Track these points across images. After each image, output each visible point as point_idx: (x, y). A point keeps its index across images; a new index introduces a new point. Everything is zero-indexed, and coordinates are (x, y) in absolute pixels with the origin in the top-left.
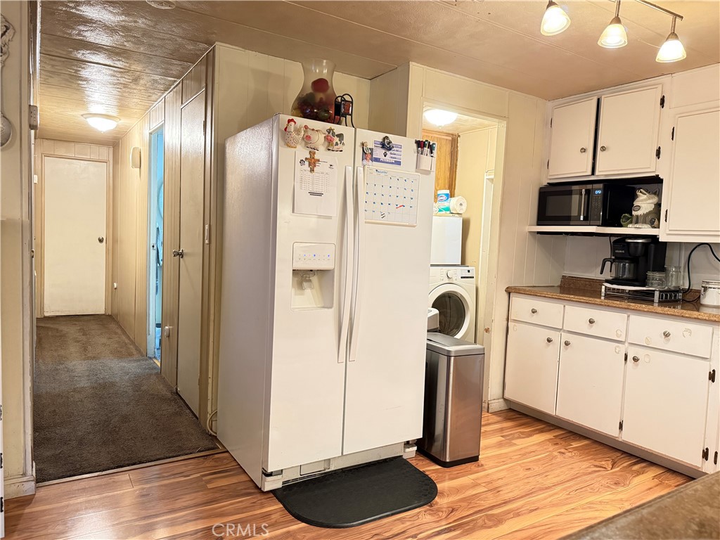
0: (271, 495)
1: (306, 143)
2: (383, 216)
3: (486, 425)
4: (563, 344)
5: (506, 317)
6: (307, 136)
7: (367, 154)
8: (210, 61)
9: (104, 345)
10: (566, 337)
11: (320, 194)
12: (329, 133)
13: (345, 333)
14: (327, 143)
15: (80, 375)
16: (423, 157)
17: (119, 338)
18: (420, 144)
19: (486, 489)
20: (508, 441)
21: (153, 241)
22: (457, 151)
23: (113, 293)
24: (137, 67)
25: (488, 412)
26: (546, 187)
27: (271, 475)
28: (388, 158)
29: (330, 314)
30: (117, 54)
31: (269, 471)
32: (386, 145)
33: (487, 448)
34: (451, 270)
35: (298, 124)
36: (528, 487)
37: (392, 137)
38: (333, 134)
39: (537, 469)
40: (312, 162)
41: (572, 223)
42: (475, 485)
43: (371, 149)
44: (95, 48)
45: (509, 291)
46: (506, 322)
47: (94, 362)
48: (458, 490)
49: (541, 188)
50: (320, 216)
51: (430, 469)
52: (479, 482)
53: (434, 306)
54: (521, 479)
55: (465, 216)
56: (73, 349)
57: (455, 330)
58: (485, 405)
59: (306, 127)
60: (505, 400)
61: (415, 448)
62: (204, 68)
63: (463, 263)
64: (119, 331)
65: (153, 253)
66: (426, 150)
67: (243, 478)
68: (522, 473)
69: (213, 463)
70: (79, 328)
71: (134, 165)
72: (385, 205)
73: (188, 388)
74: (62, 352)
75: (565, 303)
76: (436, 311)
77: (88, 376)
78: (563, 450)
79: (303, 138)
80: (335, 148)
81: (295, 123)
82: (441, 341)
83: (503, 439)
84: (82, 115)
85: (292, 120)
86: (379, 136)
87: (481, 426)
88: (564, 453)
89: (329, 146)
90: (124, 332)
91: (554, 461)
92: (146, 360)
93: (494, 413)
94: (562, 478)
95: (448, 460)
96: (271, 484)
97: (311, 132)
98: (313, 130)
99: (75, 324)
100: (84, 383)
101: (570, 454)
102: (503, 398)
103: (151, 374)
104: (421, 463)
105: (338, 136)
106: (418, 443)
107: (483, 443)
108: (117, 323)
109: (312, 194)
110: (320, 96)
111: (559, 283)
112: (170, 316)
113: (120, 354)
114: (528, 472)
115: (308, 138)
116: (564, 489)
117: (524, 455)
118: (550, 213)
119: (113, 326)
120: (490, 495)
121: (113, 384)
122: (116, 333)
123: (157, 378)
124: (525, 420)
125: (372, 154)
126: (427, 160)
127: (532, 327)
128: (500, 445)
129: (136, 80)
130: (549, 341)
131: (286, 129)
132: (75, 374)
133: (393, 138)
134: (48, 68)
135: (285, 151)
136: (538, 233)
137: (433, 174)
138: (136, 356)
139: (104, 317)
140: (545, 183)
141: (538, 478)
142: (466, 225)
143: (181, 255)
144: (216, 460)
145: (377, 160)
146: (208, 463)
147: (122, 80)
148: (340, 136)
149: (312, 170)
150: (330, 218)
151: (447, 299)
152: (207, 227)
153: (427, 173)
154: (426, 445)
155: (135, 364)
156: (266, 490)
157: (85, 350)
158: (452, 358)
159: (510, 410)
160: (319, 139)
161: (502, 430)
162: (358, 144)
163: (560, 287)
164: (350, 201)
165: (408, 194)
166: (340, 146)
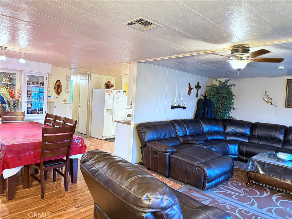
2: (119, 102)
7: (116, 93)
11: (110, 99)
14: (111, 92)
18: (124, 91)
27: (103, 137)
28: (119, 93)
29: (111, 115)
40: (109, 95)
50: (110, 102)
59: (109, 90)
66: (125, 92)
72: (119, 100)
79: (108, 92)
86: (118, 91)
110: (109, 83)
126: (125, 94)
131: (106, 91)
133: (120, 91)
137: (126, 96)
143: (80, 107)
150: (112, 102)
152: (89, 102)
160: (110, 92)
164: (114, 100)
165: (122, 98)
166: (113, 92)
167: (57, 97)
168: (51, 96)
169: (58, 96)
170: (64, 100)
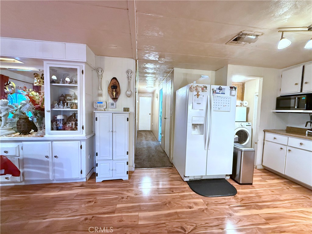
0: (186, 182)
1: (196, 90)
2: (219, 109)
3: (255, 173)
4: (288, 151)
5: (263, 139)
7: (214, 92)
8: (173, 72)
9: (150, 137)
10: (289, 148)
11: (200, 104)
13: (207, 142)
14: (202, 90)
16: (233, 91)
18: (231, 88)
19: (255, 195)
20: (264, 180)
21: (160, 115)
22: (244, 87)
23: (152, 126)
24: (157, 76)
25: (256, 169)
26: (279, 97)
27: (186, 177)
28: (221, 92)
29: (202, 136)
30: (153, 74)
31: (185, 176)
32: (220, 89)
33: (256, 181)
34: (243, 123)
36: (273, 198)
37: (222, 86)
39: (276, 192)
40: (198, 95)
41: (291, 109)
42: (251, 193)
43: (215, 90)
44: (149, 73)
45: (265, 131)
46: (263, 141)
47: (147, 141)
48: (244, 193)
49: (277, 98)
50: (200, 110)
51: (235, 184)
52: (253, 192)
53: (236, 134)
54: (269, 195)
55: (247, 107)
56: (144, 138)
57: (244, 142)
58: (255, 166)
60: (263, 166)
61: (229, 177)
62: (171, 74)
63: (247, 121)
64: (153, 134)
65: (160, 117)
66: (234, 89)
67: (179, 176)
68: (270, 193)
69: (172, 171)
70: (145, 133)
71: (156, 98)
72: (220, 106)
73: (167, 150)
74: (141, 139)
75: (288, 136)
76: (237, 136)
78: (288, 188)
82: (238, 146)
83: (262, 179)
84: (146, 88)
86: (218, 87)
87: (253, 173)
88: (289, 189)
90: (154, 135)
91: (284, 191)
92: (158, 142)
93: (259, 170)
94: (288, 198)
95: (241, 183)
96: (186, 179)
100: (145, 146)
101: (291, 190)
102: (262, 165)
103: (159, 146)
104: (231, 182)
106: (230, 175)
107: (254, 179)
109: (197, 104)
111: (286, 129)
112: (163, 132)
113: (153, 140)
114: (273, 193)
116: (289, 203)
117: (271, 186)
118: (281, 105)
119: (152, 133)
120: (257, 197)
121: (151, 147)
124: (271, 174)
125: (216, 92)
126: (234, 92)
127: (274, 143)
128: (260, 181)
129: (157, 79)
130: (281, 149)
132: (144, 144)
134: (140, 79)
135: (191, 93)
136: (276, 112)
137: (236, 96)
138: (156, 141)
140: (279, 96)
141: (277, 196)
142: (248, 110)
143: (166, 118)
144: (173, 170)
145: (217, 93)
146: (171, 170)
147: (154, 79)
148: (206, 88)
149: (198, 97)
150: (203, 110)
151: (241, 132)
152: (171, 112)
153: (234, 96)
154: (233, 176)
155: (156, 143)
156: (185, 181)
157: (146, 138)
158: (243, 152)
159: (265, 169)
160: (200, 89)
161: (261, 176)
162: (211, 89)
163: (286, 130)
164: (209, 106)
165: (227, 102)
166: (206, 90)
167: (112, 104)
168: (102, 103)
169: (115, 103)
170: (124, 108)
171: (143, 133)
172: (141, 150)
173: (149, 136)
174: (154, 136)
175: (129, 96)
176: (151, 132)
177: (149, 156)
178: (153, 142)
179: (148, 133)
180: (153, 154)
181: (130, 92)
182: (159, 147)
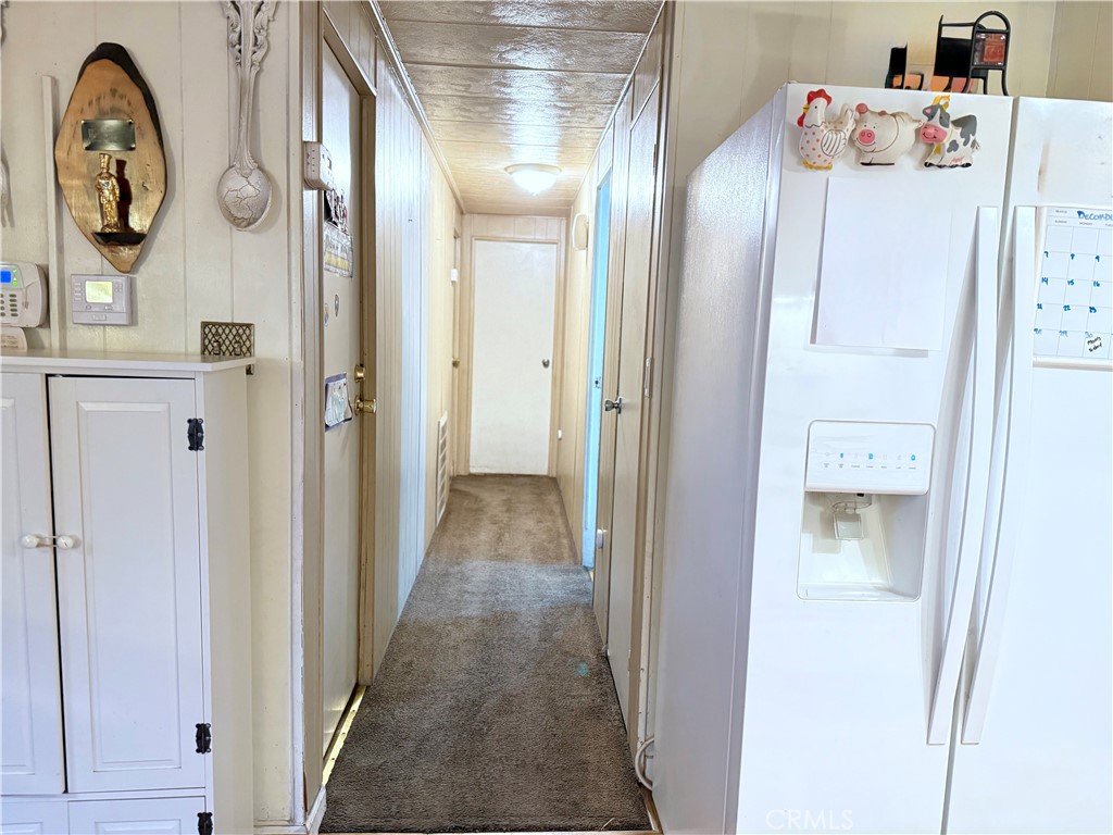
1: (860, 153)
2: (1095, 345)
6: (863, 134)
9: (529, 532)
12: (931, 117)
14: (922, 148)
15: (474, 589)
17: (554, 522)
23: (557, 445)
29: (912, 613)
35: (837, 104)
38: (944, 119)
47: (503, 565)
56: (484, 535)
59: (862, 109)
64: (557, 510)
65: (597, 394)
70: (505, 498)
71: (578, 245)
74: (467, 541)
77: (485, 594)
79: (851, 140)
80: (949, 158)
81: (829, 99)
84: (506, 169)
85: (821, 93)
89: (928, 154)
90: (564, 513)
92: (579, 572)
97: (879, 119)
98: (883, 113)
99: (503, 490)
100: (473, 609)
103: (576, 607)
105: (957, 123)
108: (559, 493)
115: (867, 136)
119: (552, 498)
121: (514, 617)
122: (551, 512)
123: (585, 614)
131: (800, 122)
132: (469, 587)
135: (801, 181)
138: (567, 563)
139: (545, 480)
143: (618, 407)
148: (967, 124)
150: (923, 354)
152: (648, 363)
155: (559, 579)
157: (499, 539)
160: (900, 139)
166: (963, 151)
168: (5, 277)
170: (205, 325)
171: (493, 500)
172: (426, 642)
173: (529, 523)
174: (560, 521)
175: (242, 218)
176: (547, 489)
177: (476, 704)
178: (543, 576)
179: (526, 496)
180: (515, 682)
181: (255, 177)
182: (579, 613)
